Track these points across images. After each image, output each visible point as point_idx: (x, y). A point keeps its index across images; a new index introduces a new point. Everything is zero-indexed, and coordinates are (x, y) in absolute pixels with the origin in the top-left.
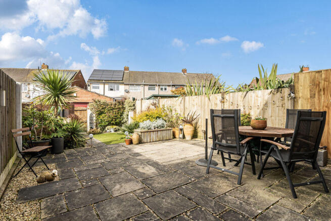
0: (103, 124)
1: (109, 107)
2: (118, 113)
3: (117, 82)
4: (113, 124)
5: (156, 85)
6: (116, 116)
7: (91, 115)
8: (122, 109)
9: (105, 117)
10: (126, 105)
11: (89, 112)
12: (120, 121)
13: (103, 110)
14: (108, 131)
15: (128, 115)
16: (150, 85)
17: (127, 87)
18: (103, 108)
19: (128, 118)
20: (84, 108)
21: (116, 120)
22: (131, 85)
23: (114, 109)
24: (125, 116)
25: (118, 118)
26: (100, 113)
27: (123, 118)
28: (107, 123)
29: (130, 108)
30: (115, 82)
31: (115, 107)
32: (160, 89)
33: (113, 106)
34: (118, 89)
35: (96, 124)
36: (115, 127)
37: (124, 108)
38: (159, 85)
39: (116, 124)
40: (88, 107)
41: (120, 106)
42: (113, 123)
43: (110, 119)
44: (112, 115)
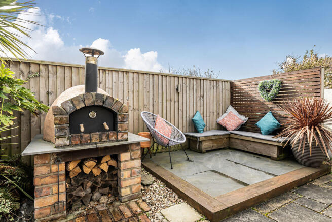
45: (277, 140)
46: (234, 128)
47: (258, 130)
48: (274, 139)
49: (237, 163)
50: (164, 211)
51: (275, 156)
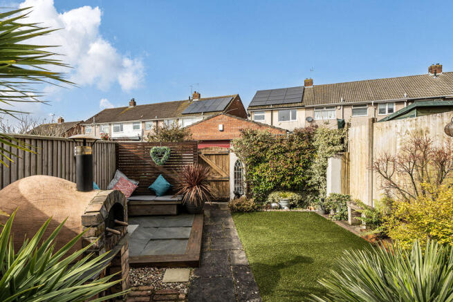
0: (263, 186)
1: (275, 146)
2: (298, 162)
3: (293, 105)
4: (285, 189)
5: (370, 104)
6: (293, 169)
7: (238, 163)
8: (308, 153)
9: (266, 172)
10: (319, 141)
11: (233, 158)
12: (304, 183)
13: (262, 154)
14: (273, 205)
15: (325, 168)
16: (355, 106)
17: (310, 113)
18: (262, 150)
19: (325, 175)
20: (224, 150)
21: (292, 179)
22: (317, 108)
23: (287, 151)
24: (315, 167)
25: (297, 174)
26: (257, 161)
27: (310, 174)
28: (271, 186)
29: (331, 148)
30: (290, 105)
31: (291, 145)
32: (378, 111)
33: (285, 144)
34: (294, 118)
35: (248, 185)
36: (290, 195)
37: (313, 150)
38: (376, 104)
39: (294, 189)
40: (232, 147)
41: (304, 145)
42: (285, 187)
43: (278, 177)
44: (282, 165)
45: (177, 199)
46: (130, 194)
47: (153, 193)
48: (174, 199)
49: (157, 227)
50: (163, 281)
51: (175, 213)
